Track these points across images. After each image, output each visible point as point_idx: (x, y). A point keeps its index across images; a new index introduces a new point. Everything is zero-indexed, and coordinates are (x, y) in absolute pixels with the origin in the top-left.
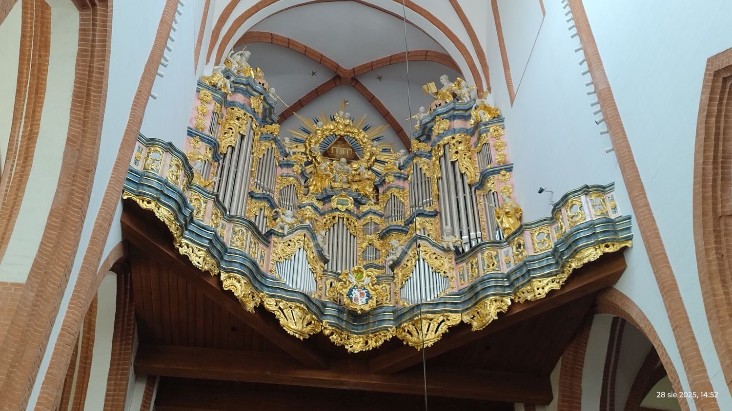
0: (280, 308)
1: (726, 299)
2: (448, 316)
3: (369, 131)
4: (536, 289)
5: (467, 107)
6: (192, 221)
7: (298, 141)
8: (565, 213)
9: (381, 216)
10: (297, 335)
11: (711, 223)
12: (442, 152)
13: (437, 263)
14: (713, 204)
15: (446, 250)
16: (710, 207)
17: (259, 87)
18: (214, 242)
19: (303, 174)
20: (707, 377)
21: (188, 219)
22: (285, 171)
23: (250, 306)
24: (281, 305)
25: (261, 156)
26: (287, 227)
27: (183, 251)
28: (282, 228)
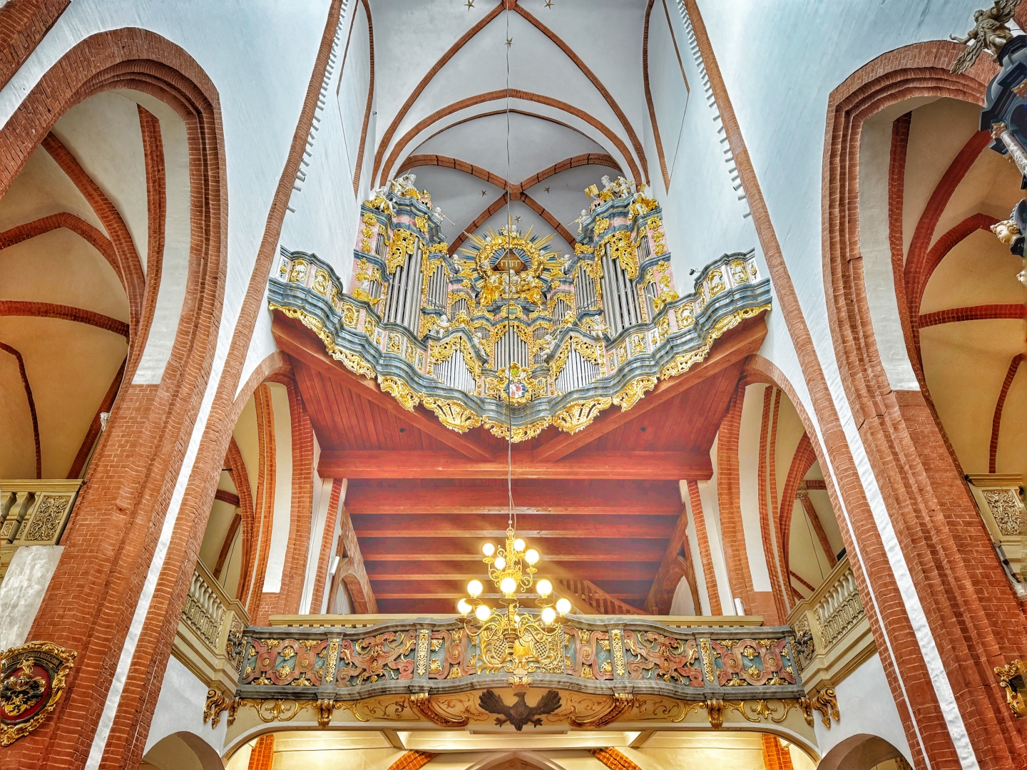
0: (438, 406)
1: (855, 344)
2: (598, 400)
3: (536, 241)
4: (679, 364)
5: (626, 203)
6: (342, 327)
7: (468, 258)
8: (706, 285)
9: (550, 321)
10: (456, 430)
11: (839, 270)
12: (603, 251)
13: (589, 351)
14: (841, 248)
15: (597, 339)
16: (838, 252)
17: (423, 207)
18: (367, 346)
19: (473, 288)
20: (840, 426)
21: (338, 326)
22: (456, 286)
23: (409, 405)
24: (439, 403)
25: (431, 274)
26: (442, 331)
27: (337, 357)
28: (438, 332)
